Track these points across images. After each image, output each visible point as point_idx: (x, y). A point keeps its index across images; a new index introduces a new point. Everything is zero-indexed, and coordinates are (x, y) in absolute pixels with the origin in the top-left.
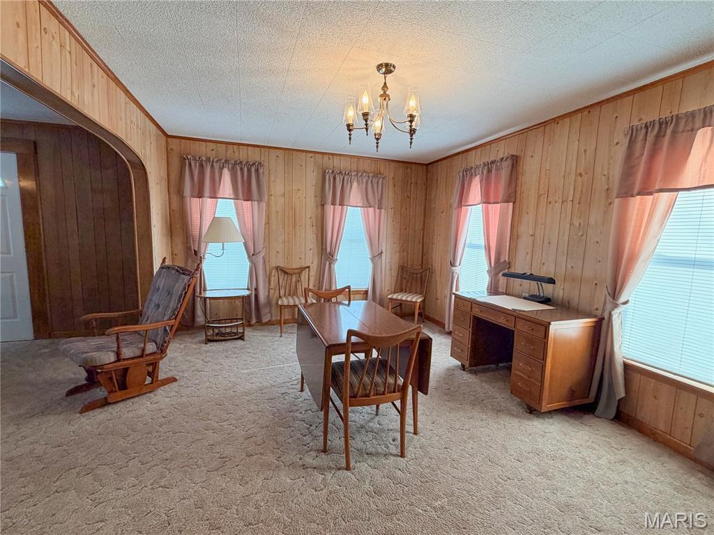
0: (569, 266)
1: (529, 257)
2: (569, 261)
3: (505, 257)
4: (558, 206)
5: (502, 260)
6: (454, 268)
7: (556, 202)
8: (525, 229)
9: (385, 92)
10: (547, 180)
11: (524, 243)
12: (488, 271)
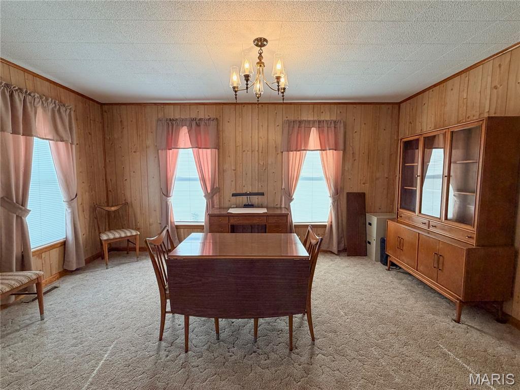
0: (260, 186)
1: (233, 183)
2: (259, 184)
3: (217, 185)
4: (250, 153)
5: (215, 187)
6: (168, 198)
7: (248, 151)
8: (229, 166)
9: (260, 60)
10: (240, 138)
11: (229, 175)
12: (204, 196)
